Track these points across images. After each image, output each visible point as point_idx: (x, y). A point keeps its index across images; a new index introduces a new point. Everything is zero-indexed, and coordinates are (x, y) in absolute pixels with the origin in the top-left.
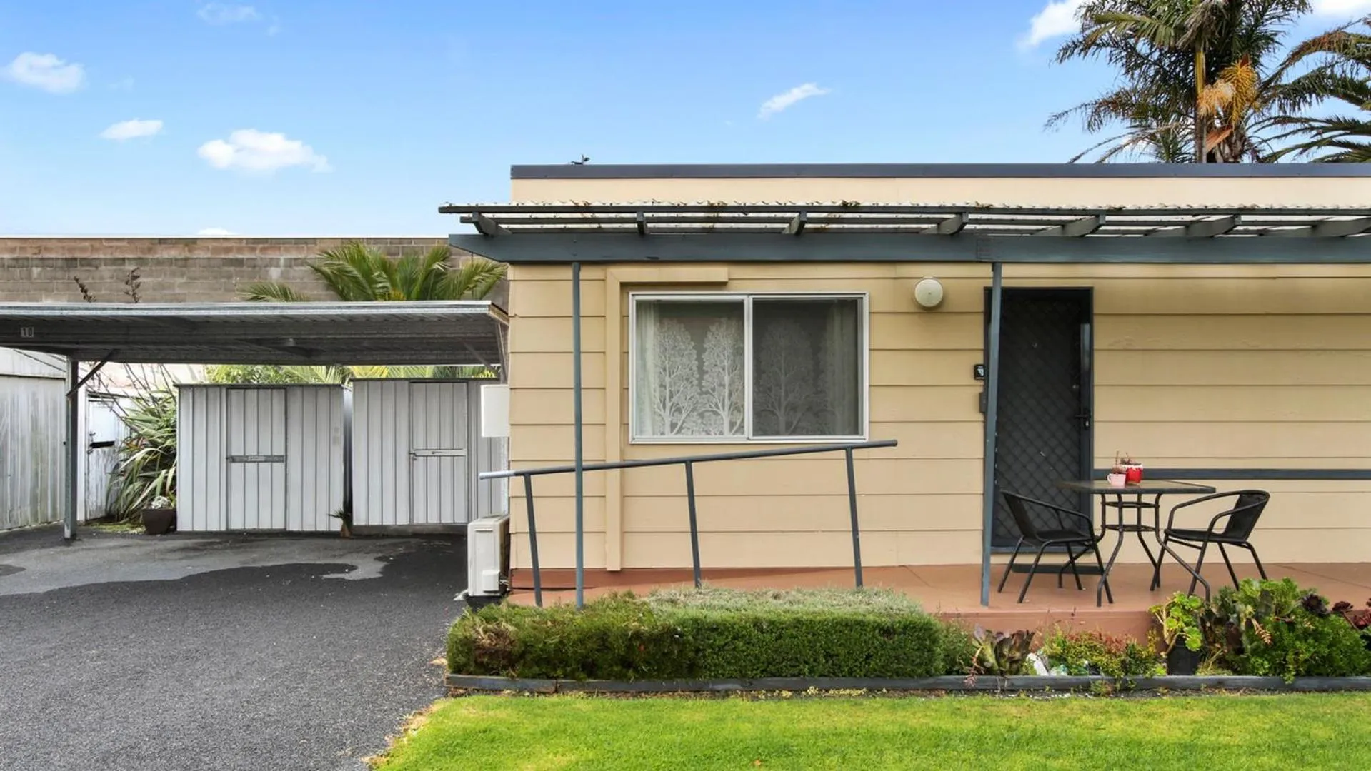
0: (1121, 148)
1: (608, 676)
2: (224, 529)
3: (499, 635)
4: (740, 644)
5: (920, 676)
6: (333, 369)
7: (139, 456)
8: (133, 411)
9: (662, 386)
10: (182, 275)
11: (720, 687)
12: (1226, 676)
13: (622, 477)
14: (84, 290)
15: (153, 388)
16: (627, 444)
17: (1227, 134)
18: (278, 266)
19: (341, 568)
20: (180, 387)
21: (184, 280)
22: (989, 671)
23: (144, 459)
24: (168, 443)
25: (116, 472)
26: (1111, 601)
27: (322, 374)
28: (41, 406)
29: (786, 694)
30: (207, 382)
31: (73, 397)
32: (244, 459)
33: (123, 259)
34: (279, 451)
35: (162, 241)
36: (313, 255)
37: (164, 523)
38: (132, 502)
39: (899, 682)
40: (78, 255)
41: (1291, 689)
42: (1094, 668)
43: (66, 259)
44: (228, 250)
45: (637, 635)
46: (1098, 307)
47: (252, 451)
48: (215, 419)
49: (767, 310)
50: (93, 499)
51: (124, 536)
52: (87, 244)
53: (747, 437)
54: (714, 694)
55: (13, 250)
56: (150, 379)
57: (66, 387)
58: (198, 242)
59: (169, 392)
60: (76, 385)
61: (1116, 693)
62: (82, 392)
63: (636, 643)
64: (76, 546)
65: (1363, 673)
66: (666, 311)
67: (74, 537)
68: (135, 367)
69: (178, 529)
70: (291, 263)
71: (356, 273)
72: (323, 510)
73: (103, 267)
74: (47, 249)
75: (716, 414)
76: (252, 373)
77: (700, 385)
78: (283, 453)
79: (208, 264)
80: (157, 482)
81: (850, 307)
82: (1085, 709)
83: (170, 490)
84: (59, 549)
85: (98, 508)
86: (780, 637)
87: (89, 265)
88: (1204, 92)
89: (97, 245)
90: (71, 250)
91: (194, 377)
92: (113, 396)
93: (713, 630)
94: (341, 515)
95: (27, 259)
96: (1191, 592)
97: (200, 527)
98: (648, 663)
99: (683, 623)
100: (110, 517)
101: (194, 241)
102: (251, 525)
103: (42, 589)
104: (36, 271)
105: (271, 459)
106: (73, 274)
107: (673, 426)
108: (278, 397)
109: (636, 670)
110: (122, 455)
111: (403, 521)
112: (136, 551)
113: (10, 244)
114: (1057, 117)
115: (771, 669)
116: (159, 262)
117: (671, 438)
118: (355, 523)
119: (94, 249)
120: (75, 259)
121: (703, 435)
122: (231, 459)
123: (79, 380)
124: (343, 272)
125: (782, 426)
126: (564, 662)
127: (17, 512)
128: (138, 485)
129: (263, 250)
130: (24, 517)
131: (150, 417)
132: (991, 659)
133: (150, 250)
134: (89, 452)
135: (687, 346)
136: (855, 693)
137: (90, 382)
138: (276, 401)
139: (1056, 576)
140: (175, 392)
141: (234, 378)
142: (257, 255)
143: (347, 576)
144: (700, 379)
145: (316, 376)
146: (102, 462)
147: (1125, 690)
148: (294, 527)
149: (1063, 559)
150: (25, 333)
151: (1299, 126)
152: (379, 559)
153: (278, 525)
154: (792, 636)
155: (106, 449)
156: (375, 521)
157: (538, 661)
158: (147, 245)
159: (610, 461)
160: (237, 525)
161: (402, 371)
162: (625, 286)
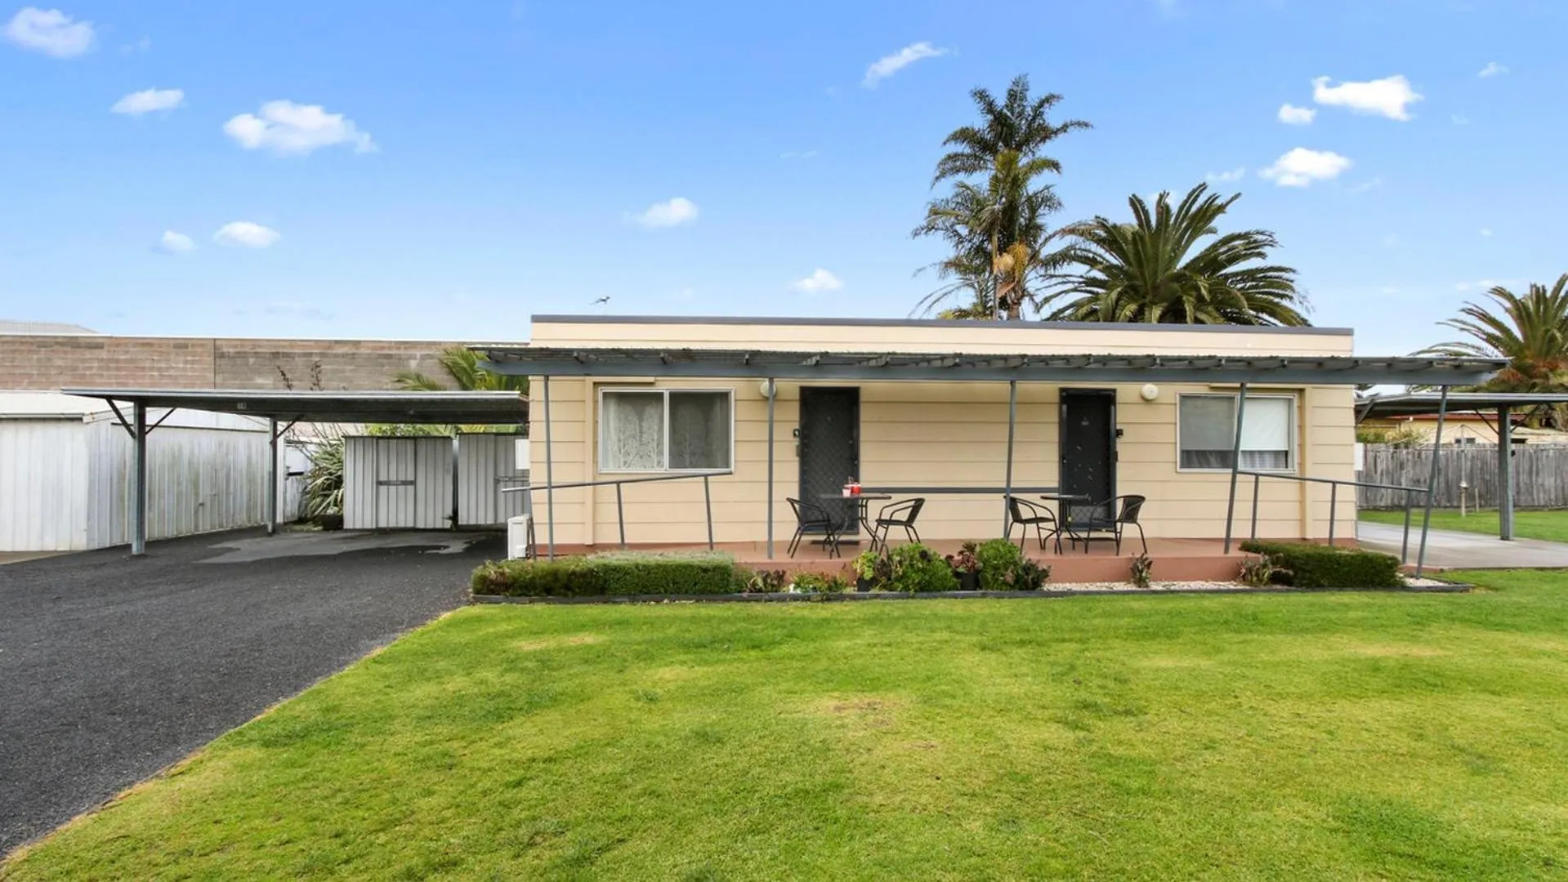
0: (950, 292)
1: (559, 594)
2: (374, 527)
3: (502, 574)
4: (628, 577)
5: (722, 593)
6: (449, 426)
7: (319, 481)
8: (317, 452)
9: (620, 441)
10: (351, 364)
11: (617, 600)
12: (886, 592)
13: (594, 492)
14: (283, 374)
15: (331, 438)
16: (596, 473)
17: (1012, 285)
18: (415, 359)
19: (439, 548)
20: (346, 437)
21: (352, 367)
22: (760, 591)
23: (323, 483)
24: (339, 473)
25: (304, 492)
26: (839, 556)
27: (443, 430)
28: (254, 449)
29: (652, 603)
30: (366, 434)
31: (274, 444)
32: (388, 483)
33: (312, 354)
34: (411, 478)
35: (337, 342)
36: (439, 353)
37: (334, 523)
38: (315, 511)
39: (711, 597)
40: (281, 350)
41: (913, 597)
42: (815, 589)
43: (272, 353)
44: (382, 348)
45: (574, 573)
46: (863, 397)
47: (393, 478)
48: (369, 456)
49: (676, 398)
50: (289, 508)
51: (308, 531)
52: (287, 343)
53: (665, 469)
54: (614, 603)
55: (236, 346)
56: (328, 432)
57: (268, 438)
58: (363, 344)
59: (339, 440)
60: (275, 436)
61: (822, 601)
62: (280, 441)
63: (573, 577)
64: (276, 536)
65: (949, 590)
66: (622, 398)
67: (274, 531)
68: (318, 425)
69: (345, 527)
70: (423, 357)
71: (465, 365)
72: (439, 515)
73: (297, 359)
74: (259, 346)
75: (650, 456)
76: (397, 428)
77: (641, 441)
78: (413, 479)
79: (369, 357)
80: (332, 498)
81: (724, 396)
82: (797, 607)
83: (338, 503)
84: (264, 539)
85: (293, 515)
86: (649, 573)
87: (288, 357)
88: (997, 259)
89: (293, 343)
90: (275, 347)
91: (358, 431)
92: (301, 442)
93: (614, 570)
94: (450, 518)
95: (245, 353)
96: (871, 550)
97: (359, 526)
98: (579, 588)
99: (598, 566)
100: (301, 521)
101: (359, 342)
102: (392, 524)
103: (249, 559)
104: (252, 360)
105: (405, 483)
106: (278, 363)
107: (625, 463)
108: (410, 445)
109: (573, 591)
110: (309, 481)
111: (490, 521)
112: (314, 540)
113: (235, 343)
114: (919, 270)
115: (645, 590)
116: (336, 356)
117: (624, 470)
118: (460, 523)
119: (292, 347)
120: (278, 353)
121: (643, 468)
122: (379, 483)
123: (278, 433)
124: (456, 364)
125: (688, 463)
126: (535, 588)
127: (237, 516)
128: (318, 500)
129: (406, 348)
130: (242, 521)
131: (327, 456)
132: (760, 583)
133: (329, 348)
134: (287, 479)
135: (633, 418)
136: (689, 602)
137: (286, 433)
138: (409, 447)
139: (821, 546)
140: (343, 440)
141: (384, 431)
142: (402, 352)
143: (441, 552)
144: (641, 436)
145: (438, 430)
146: (295, 485)
147: (829, 600)
148: (421, 525)
149: (822, 538)
150: (240, 406)
151: (1060, 280)
152: (466, 543)
153: (410, 524)
154: (656, 573)
155: (298, 477)
156: (473, 522)
157: (521, 587)
158: (327, 344)
159: (587, 481)
160: (383, 524)
161: (494, 428)
162: (595, 384)
